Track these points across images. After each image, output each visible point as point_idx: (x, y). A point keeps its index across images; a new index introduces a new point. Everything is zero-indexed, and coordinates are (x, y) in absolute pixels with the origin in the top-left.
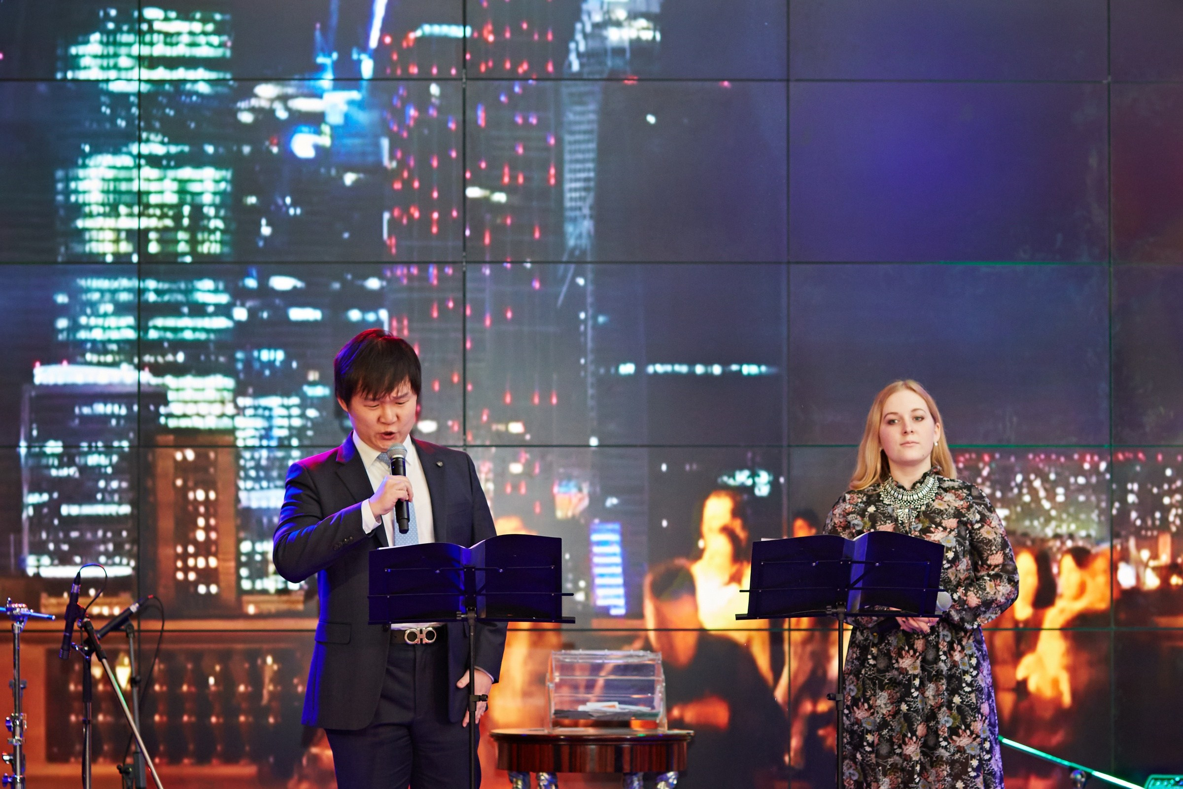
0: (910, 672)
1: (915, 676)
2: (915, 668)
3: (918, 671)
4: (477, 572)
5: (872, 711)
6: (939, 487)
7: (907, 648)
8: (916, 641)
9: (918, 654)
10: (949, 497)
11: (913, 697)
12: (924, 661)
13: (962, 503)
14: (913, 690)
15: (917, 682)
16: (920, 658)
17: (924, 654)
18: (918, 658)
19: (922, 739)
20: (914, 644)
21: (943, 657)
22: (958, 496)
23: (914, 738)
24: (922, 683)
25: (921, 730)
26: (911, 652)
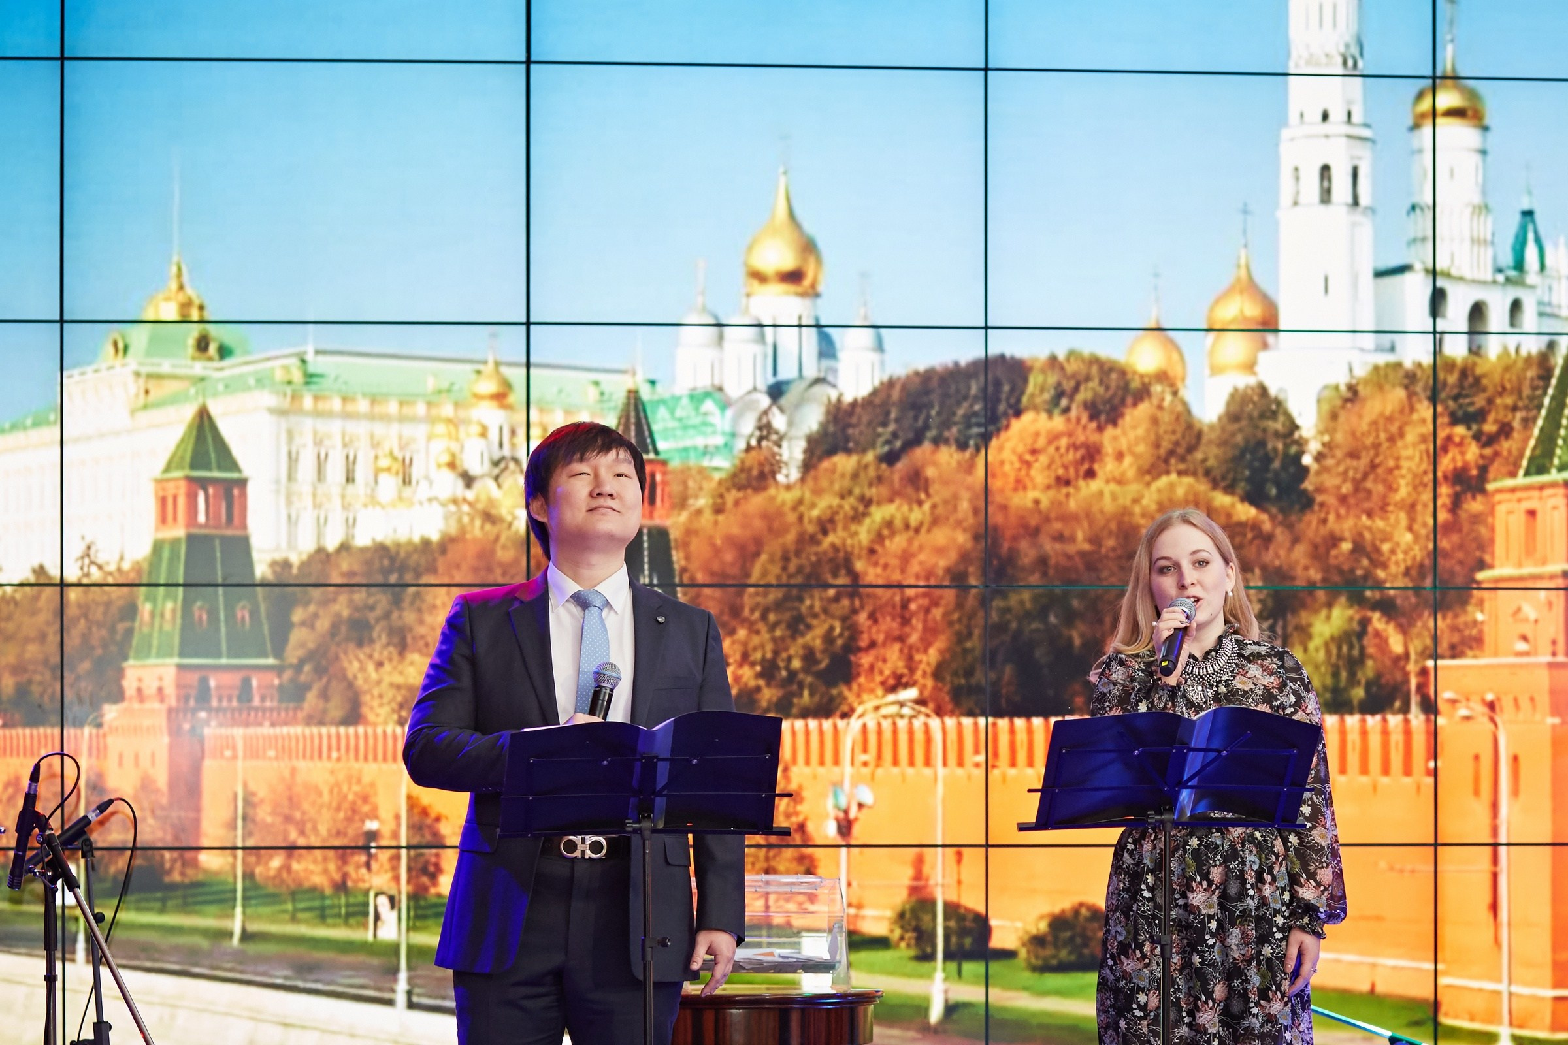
0: (1204, 912)
1: (1211, 917)
2: (1210, 906)
3: (1215, 910)
4: (660, 763)
5: (1147, 961)
6: (1240, 655)
7: (1198, 878)
8: (1212, 869)
9: (1214, 887)
10: (1254, 670)
11: (1207, 946)
12: (1224, 896)
13: (1272, 679)
14: (1207, 937)
15: (1213, 925)
16: (1217, 892)
17: (1222, 887)
18: (1214, 892)
19: (1222, 1004)
20: (1208, 873)
21: (1251, 892)
22: (1265, 669)
23: (1210, 1003)
24: (1220, 926)
25: (1219, 991)
26: (1205, 884)
